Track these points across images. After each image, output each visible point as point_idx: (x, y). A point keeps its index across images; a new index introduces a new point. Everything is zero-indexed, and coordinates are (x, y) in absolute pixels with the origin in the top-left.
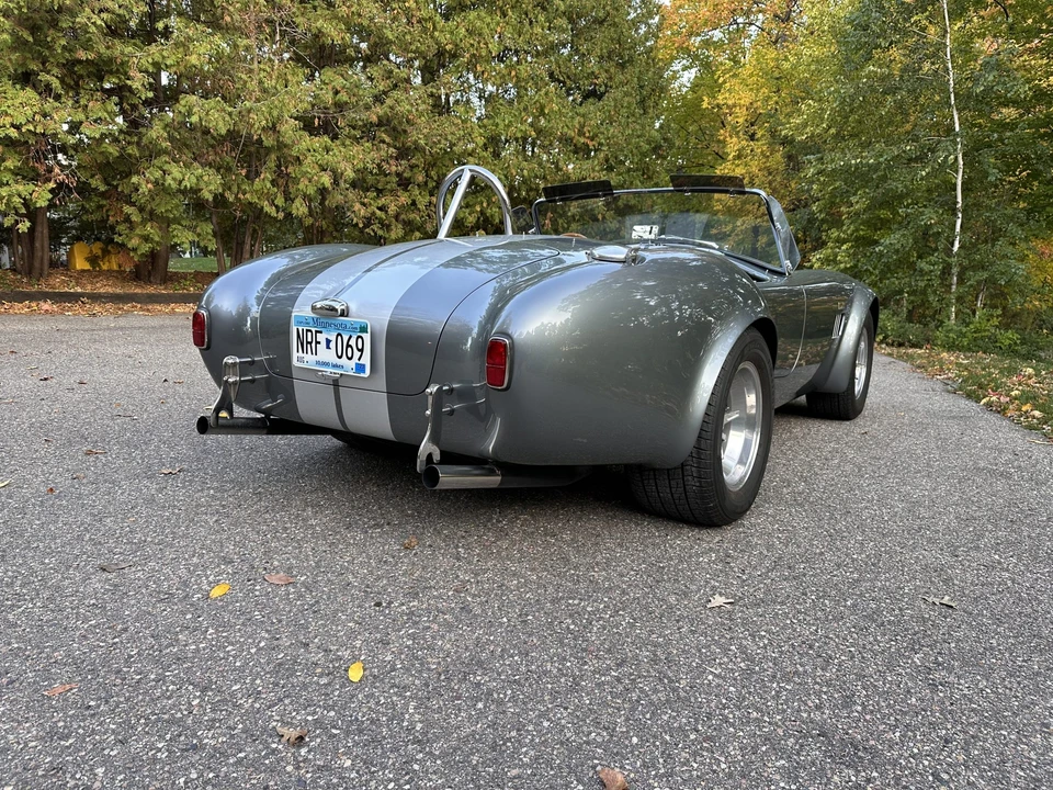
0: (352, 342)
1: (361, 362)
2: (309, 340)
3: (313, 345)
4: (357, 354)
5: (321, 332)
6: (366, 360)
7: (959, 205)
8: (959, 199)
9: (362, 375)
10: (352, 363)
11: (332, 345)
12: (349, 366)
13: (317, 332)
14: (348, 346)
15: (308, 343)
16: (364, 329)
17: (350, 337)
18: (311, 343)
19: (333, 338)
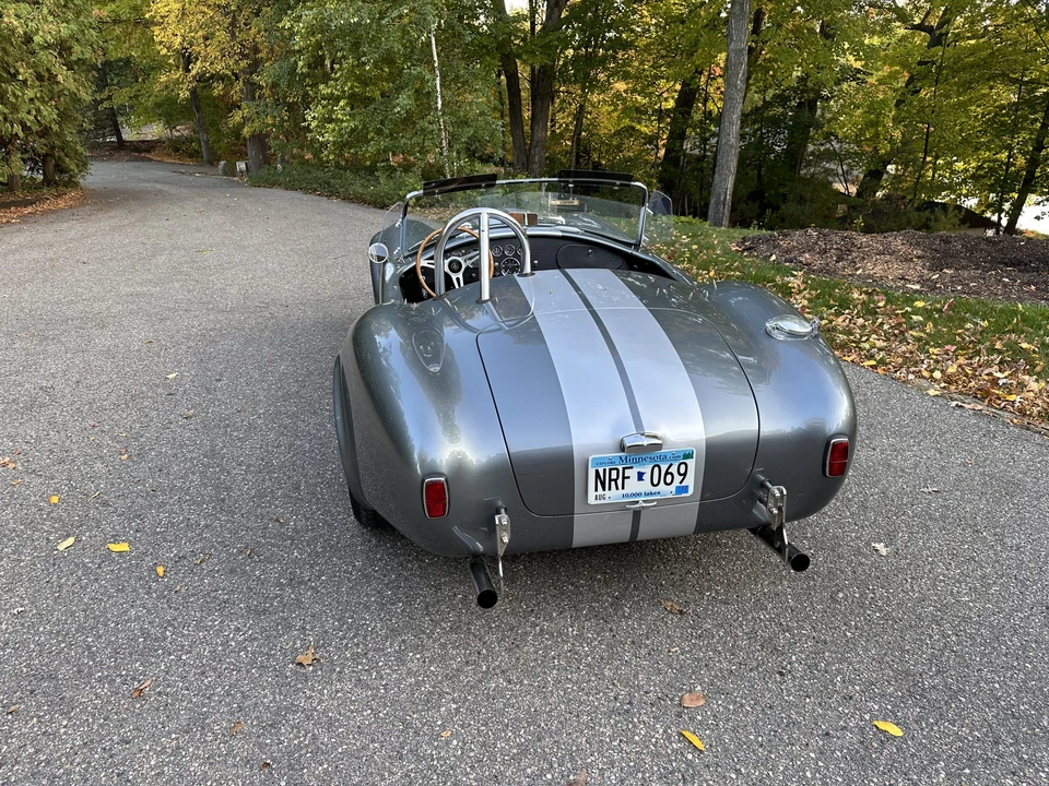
0: (674, 470)
1: (683, 484)
2: (614, 476)
3: (620, 482)
4: (678, 478)
5: (632, 468)
6: (690, 481)
7: (436, 65)
8: (436, 58)
9: (683, 495)
10: (672, 488)
11: (647, 477)
12: (666, 491)
13: (624, 469)
14: (667, 473)
15: (610, 480)
16: (689, 456)
17: (671, 465)
18: (616, 480)
19: (647, 469)
